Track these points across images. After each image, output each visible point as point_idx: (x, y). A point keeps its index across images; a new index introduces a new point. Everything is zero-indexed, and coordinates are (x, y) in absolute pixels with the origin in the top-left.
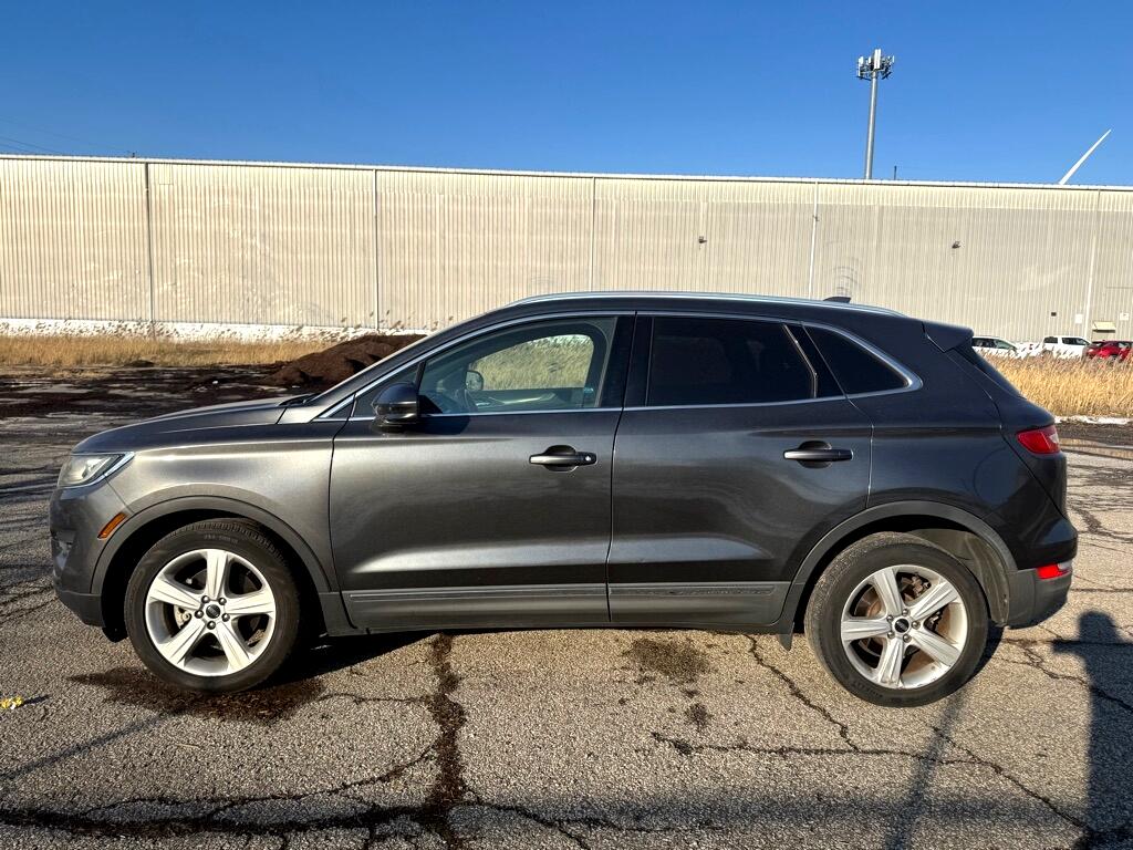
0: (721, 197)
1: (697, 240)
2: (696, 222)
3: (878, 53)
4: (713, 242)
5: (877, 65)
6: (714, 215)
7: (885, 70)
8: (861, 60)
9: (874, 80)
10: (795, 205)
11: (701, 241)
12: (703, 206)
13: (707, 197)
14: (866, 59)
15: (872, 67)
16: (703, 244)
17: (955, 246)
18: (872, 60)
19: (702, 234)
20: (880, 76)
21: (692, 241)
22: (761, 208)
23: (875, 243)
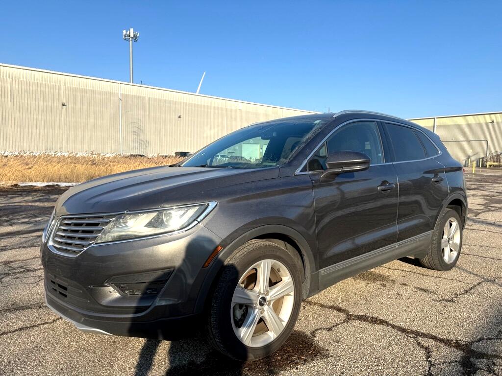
0: (72, 84)
1: (61, 105)
2: (60, 95)
3: (132, 30)
4: (70, 106)
5: (132, 35)
6: (69, 93)
7: (135, 39)
8: (124, 32)
9: (131, 42)
10: (110, 92)
11: (64, 105)
12: (63, 88)
13: (65, 84)
14: (127, 32)
15: (130, 36)
16: (65, 107)
17: (179, 117)
18: (130, 33)
19: (64, 101)
20: (133, 41)
21: (58, 104)
22: (94, 92)
23: (147, 113)
